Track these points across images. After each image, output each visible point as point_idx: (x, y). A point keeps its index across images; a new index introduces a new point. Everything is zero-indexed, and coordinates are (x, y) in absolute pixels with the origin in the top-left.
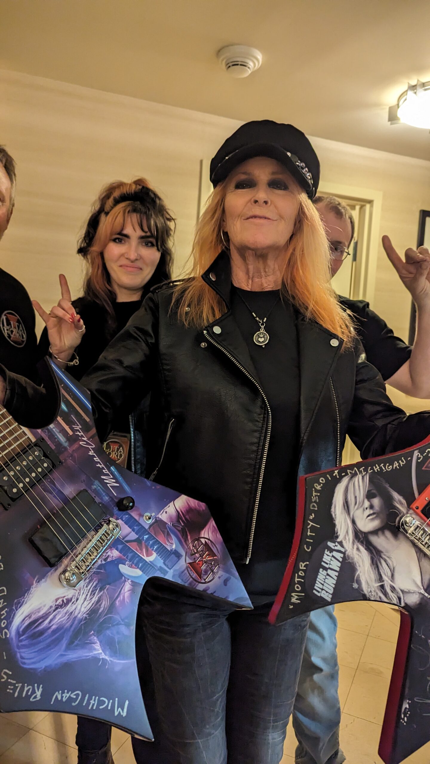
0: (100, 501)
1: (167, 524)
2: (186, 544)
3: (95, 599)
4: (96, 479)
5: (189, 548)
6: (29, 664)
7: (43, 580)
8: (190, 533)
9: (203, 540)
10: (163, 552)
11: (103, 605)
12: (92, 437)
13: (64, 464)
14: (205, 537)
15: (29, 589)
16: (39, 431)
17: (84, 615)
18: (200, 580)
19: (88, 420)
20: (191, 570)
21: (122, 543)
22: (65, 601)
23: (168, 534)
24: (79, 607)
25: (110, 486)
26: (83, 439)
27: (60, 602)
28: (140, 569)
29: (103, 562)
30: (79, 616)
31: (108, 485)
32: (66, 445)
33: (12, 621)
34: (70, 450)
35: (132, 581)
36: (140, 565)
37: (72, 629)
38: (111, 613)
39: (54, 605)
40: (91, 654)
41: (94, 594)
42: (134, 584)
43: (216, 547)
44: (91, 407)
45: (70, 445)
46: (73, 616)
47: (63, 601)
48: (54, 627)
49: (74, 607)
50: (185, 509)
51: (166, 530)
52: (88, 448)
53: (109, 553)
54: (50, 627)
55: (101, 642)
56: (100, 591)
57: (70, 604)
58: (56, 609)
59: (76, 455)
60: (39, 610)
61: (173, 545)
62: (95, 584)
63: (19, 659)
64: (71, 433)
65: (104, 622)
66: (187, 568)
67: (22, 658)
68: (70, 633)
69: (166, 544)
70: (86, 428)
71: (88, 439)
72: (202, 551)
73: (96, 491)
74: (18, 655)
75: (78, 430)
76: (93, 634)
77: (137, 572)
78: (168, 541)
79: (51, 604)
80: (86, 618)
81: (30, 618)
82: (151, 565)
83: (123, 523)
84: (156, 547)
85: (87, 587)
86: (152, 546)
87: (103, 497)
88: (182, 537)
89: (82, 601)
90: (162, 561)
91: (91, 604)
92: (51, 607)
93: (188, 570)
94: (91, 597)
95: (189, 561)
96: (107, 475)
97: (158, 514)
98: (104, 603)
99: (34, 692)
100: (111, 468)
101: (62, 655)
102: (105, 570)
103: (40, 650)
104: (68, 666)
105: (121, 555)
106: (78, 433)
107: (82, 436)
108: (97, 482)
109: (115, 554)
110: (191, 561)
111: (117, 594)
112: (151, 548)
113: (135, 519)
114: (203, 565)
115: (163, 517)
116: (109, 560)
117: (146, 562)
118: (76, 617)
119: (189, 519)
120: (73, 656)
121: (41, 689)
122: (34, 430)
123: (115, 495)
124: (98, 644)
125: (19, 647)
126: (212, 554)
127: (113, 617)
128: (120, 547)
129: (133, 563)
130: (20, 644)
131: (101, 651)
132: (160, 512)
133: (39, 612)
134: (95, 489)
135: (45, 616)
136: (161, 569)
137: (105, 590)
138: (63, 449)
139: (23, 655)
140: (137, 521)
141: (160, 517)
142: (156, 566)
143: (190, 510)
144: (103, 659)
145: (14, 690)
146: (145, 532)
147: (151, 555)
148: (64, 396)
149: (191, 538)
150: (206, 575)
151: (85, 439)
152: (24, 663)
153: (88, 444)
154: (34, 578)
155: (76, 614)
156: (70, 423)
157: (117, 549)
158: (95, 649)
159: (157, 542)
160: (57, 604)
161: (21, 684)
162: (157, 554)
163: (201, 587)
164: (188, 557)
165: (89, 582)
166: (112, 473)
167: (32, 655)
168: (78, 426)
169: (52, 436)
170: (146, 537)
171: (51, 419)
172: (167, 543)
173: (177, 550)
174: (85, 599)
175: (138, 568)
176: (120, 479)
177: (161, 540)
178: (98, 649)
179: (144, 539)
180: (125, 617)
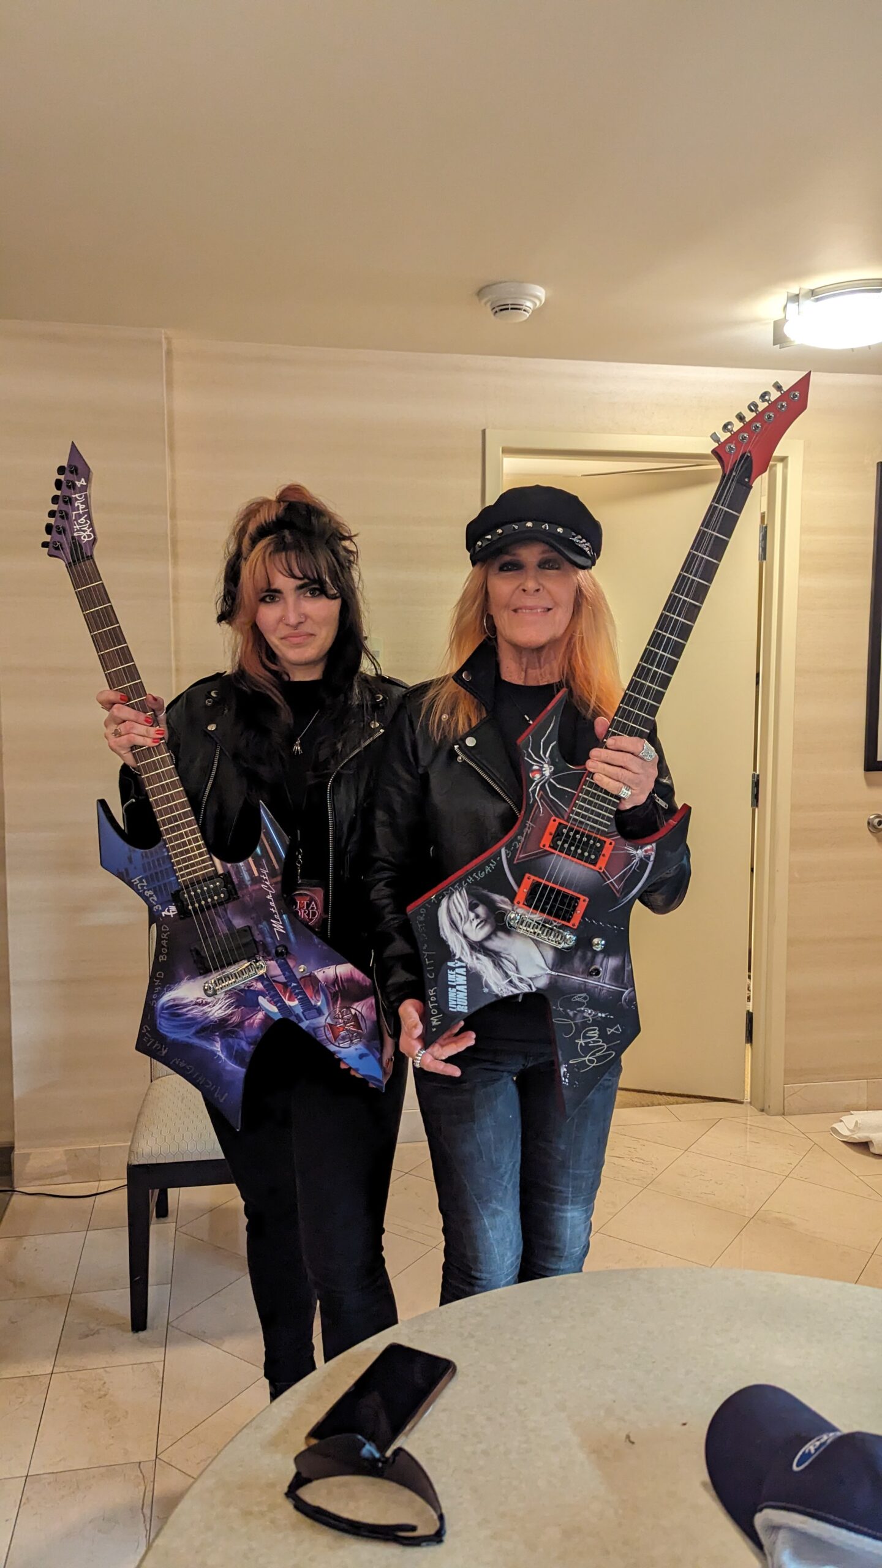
0: (262, 939)
1: (320, 981)
2: (333, 1006)
3: (229, 1011)
4: (264, 920)
5: (335, 1012)
6: (163, 1031)
7: (192, 980)
8: (342, 1000)
9: (353, 1011)
10: (305, 1002)
11: (233, 1019)
12: (276, 883)
13: (241, 899)
14: (358, 1009)
15: (180, 982)
16: (229, 865)
17: (216, 1019)
18: (334, 1042)
19: (277, 867)
20: (328, 1030)
21: (269, 980)
22: (204, 1002)
23: (318, 991)
24: (213, 1011)
25: (277, 931)
26: (266, 882)
27: (200, 1000)
28: (278, 1008)
29: (246, 988)
30: (211, 1017)
31: (275, 929)
32: (249, 883)
33: (161, 997)
34: (250, 889)
35: (265, 1013)
36: (279, 1004)
37: (202, 1024)
38: (238, 1028)
39: (195, 1000)
40: (211, 1048)
41: (229, 1008)
42: (267, 1017)
43: (366, 1024)
44: (284, 856)
45: (251, 885)
46: (205, 1016)
47: (202, 1001)
48: (189, 1016)
49: (209, 1010)
50: (346, 977)
51: (317, 988)
52: (268, 892)
53: (254, 984)
54: (186, 1015)
55: (222, 1044)
56: (236, 1008)
57: (207, 1006)
58: (195, 1004)
59: (254, 894)
60: (183, 999)
61: (319, 1002)
62: (232, 1001)
63: (158, 1025)
64: (256, 874)
65: (230, 1031)
66: (325, 1026)
67: (160, 1023)
68: (199, 1026)
69: (311, 998)
70: (272, 874)
71: (271, 885)
72: (347, 1019)
73: (262, 932)
74: (158, 1022)
75: (264, 874)
76: (217, 1035)
77: (274, 1009)
78: (315, 997)
79: (192, 999)
80: (216, 1022)
81: (174, 1001)
82: (288, 1009)
83: (277, 965)
84: (300, 997)
85: (225, 1000)
86: (297, 994)
87: (267, 938)
89: (218, 1008)
90: (302, 1010)
91: (223, 1014)
92: (192, 1001)
93: (325, 1029)
94: (227, 1009)
95: (329, 1021)
96: (278, 920)
97: (315, 970)
98: (235, 1018)
99: (161, 1050)
100: (284, 916)
101: (188, 1037)
102: (246, 994)
103: (174, 1026)
104: (189, 1046)
105: (264, 990)
106: (263, 876)
107: (266, 880)
108: (265, 923)
109: (259, 986)
110: (331, 1023)
111: (248, 1017)
112: (295, 995)
113: (289, 966)
114: (343, 1031)
115: (320, 974)
116: (251, 988)
117: (286, 1004)
118: (208, 1017)
119: (346, 988)
120: (196, 1041)
121: (166, 1051)
122: (224, 863)
123: (279, 939)
124: (220, 1043)
125: (160, 1017)
126: (358, 1026)
127: (236, 1031)
128: (266, 983)
129: (273, 1000)
130: (162, 1015)
131: (219, 1050)
132: (318, 969)
133: (182, 1001)
134: (261, 928)
135: (185, 1006)
136: (297, 1016)
137: (240, 1009)
138: (244, 886)
139: (162, 1023)
140: (291, 969)
141: (316, 973)
142: (294, 1012)
143: (351, 980)
144: (219, 1056)
145: (149, 1041)
146: (295, 979)
147: (294, 1001)
148: (263, 842)
149: (340, 1004)
150: (341, 1040)
151: (268, 883)
152: (161, 1029)
153: (269, 888)
154: (186, 976)
155: (209, 1015)
156: (259, 866)
157: (262, 983)
158: (215, 1046)
159: (304, 993)
160: (198, 1001)
161: (153, 1040)
162: (299, 1002)
163: (332, 1048)
164: (331, 1018)
165: (228, 998)
166: (283, 920)
167: (166, 1026)
168: (265, 869)
169: (238, 872)
170: (294, 984)
171: (243, 858)
172: (313, 998)
173: (322, 1008)
174: (220, 1008)
175: (276, 1006)
176: (289, 927)
177: (309, 993)
178: (217, 1047)
179: (291, 985)
180: (249, 1037)
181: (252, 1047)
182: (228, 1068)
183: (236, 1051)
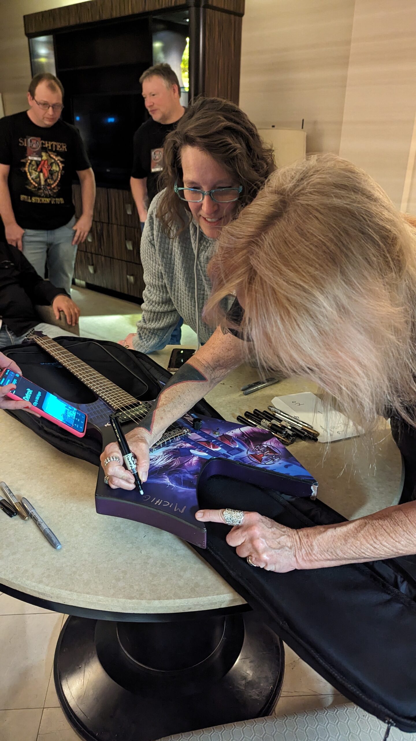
1: (232, 437)
2: (249, 446)
3: (169, 461)
5: (252, 448)
8: (252, 442)
9: (266, 446)
10: (227, 448)
14: (267, 444)
18: (260, 463)
20: (252, 458)
21: (195, 442)
23: (233, 441)
25: (190, 420)
28: (207, 453)
30: (157, 466)
35: (199, 457)
38: (180, 468)
40: (162, 482)
41: (169, 459)
42: (201, 459)
43: (278, 450)
49: (154, 462)
50: (250, 432)
53: (184, 445)
55: (170, 479)
56: (174, 458)
61: (237, 446)
62: (170, 455)
66: (248, 456)
69: (230, 445)
72: (263, 450)
76: (165, 474)
77: (204, 454)
80: (161, 467)
82: (216, 452)
84: (221, 445)
85: (164, 456)
86: (219, 445)
88: (246, 443)
89: (160, 461)
90: (226, 451)
91: (166, 463)
94: (167, 460)
95: (249, 453)
96: (189, 417)
97: (226, 432)
98: (175, 463)
100: (192, 414)
102: (179, 451)
109: (188, 445)
110: (252, 454)
111: (186, 461)
112: (217, 445)
113: (206, 434)
115: (230, 434)
116: (183, 447)
117: (212, 450)
119: (253, 436)
123: (193, 423)
124: (168, 478)
126: (273, 452)
127: (179, 470)
128: (192, 443)
129: (201, 450)
131: (169, 482)
136: (224, 455)
137: (178, 459)
140: (208, 434)
141: (227, 434)
142: (221, 453)
143: (254, 432)
144: (170, 485)
146: (213, 438)
147: (217, 448)
149: (253, 444)
155: (154, 465)
157: (190, 444)
158: (165, 481)
159: (222, 443)
162: (222, 448)
164: (250, 451)
170: (214, 441)
172: (232, 445)
173: (240, 448)
174: (162, 460)
177: (227, 443)
178: (167, 481)
179: (211, 441)
180: (191, 471)
181: (196, 476)
182: (180, 491)
183: (183, 481)
